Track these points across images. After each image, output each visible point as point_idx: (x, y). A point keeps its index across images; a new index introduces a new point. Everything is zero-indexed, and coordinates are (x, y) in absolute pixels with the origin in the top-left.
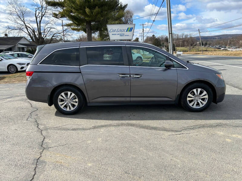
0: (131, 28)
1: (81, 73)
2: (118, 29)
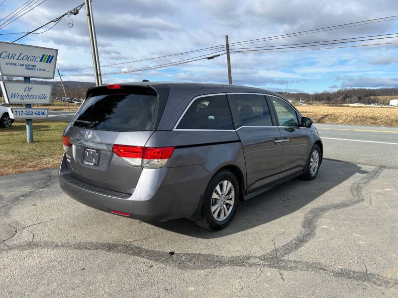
0: (50, 56)
1: (239, 141)
2: (21, 54)
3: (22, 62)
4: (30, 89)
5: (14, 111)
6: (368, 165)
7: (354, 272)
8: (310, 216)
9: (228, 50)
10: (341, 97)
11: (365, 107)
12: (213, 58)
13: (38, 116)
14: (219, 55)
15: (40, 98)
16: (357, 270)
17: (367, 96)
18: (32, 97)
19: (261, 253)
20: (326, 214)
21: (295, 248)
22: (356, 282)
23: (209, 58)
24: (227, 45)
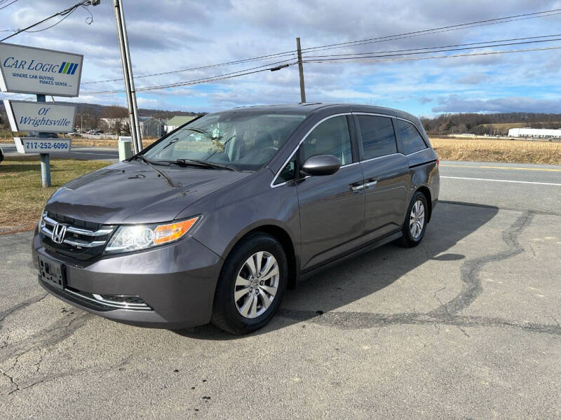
0: (72, 64)
2: (33, 61)
3: (34, 73)
4: (46, 111)
5: (25, 142)
6: (514, 209)
7: (545, 326)
8: (468, 269)
9: (300, 58)
10: (444, 125)
11: (476, 139)
12: (278, 69)
13: (57, 150)
14: (288, 65)
15: (60, 123)
16: (547, 324)
17: (478, 124)
18: (49, 123)
19: (427, 310)
20: (486, 266)
21: (465, 303)
22: (551, 336)
23: (273, 70)
24: (299, 51)
